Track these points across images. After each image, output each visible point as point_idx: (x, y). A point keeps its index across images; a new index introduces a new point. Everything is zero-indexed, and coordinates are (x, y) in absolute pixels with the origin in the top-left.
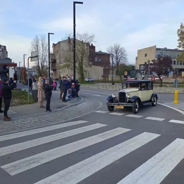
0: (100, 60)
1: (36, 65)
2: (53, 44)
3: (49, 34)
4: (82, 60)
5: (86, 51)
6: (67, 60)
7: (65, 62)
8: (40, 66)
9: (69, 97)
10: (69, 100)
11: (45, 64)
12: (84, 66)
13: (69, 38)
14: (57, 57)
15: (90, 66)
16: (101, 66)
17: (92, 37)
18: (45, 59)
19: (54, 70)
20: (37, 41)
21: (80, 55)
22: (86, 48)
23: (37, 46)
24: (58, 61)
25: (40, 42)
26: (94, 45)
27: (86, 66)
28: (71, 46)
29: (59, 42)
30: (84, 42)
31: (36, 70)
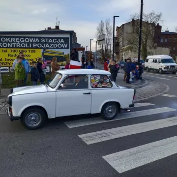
0: (166, 41)
1: (100, 49)
2: (117, 27)
3: (114, 17)
4: (146, 41)
5: (151, 32)
6: (130, 42)
7: (128, 44)
8: (104, 50)
9: (133, 79)
10: (132, 82)
11: (109, 48)
12: (148, 48)
13: (133, 19)
14: (121, 40)
15: (155, 48)
16: (168, 47)
17: (159, 16)
18: (109, 42)
19: (117, 53)
20: (102, 26)
21: (145, 37)
22: (151, 29)
23: (102, 30)
24: (121, 44)
25: (105, 27)
26: (160, 25)
27: (151, 48)
28: (136, 27)
29: (123, 25)
30: (149, 22)
31: (100, 54)
